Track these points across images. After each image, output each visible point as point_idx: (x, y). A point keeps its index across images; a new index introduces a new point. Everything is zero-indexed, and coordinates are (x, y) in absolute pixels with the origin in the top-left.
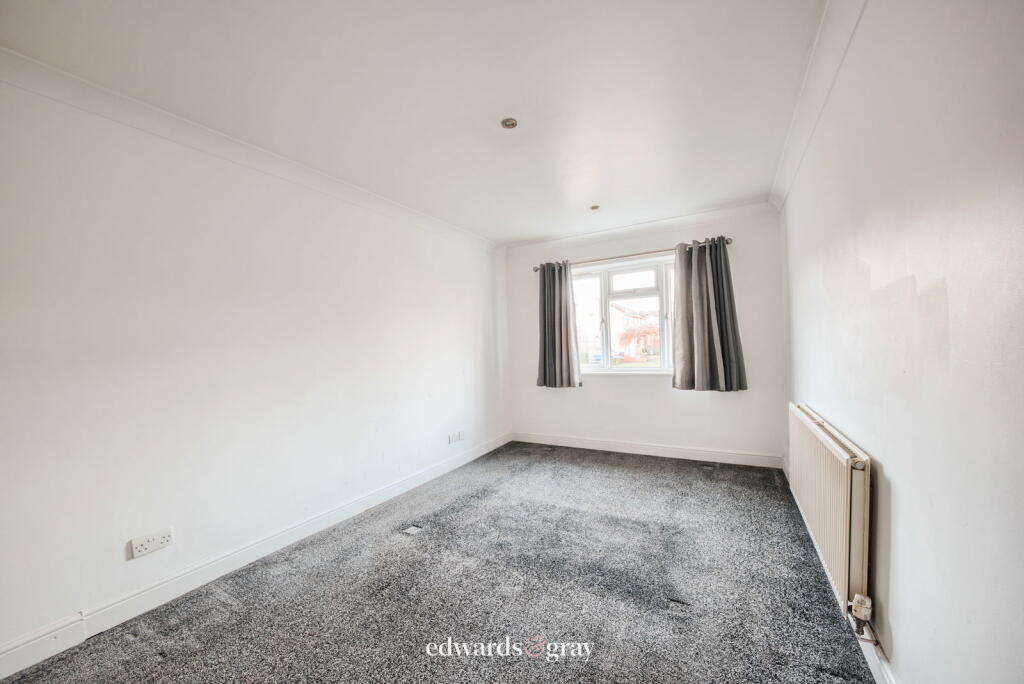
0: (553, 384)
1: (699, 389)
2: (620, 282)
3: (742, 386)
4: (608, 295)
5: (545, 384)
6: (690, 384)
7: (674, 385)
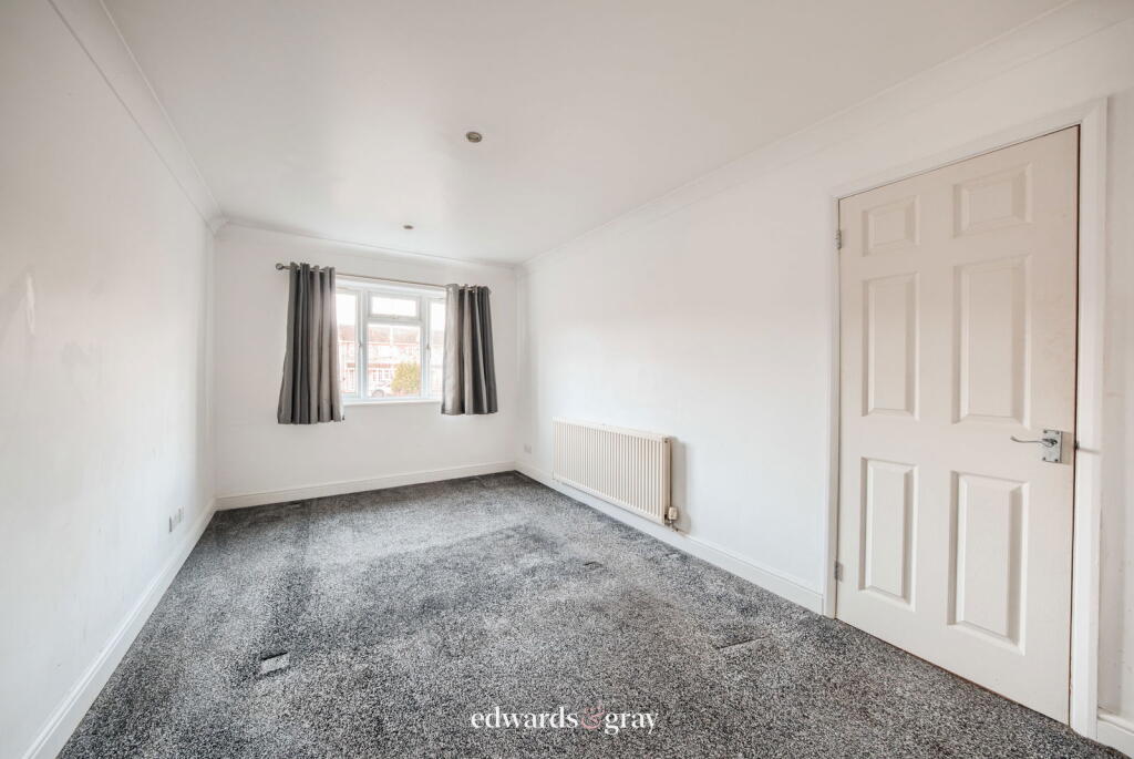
0: (306, 420)
1: (469, 414)
2: (380, 306)
3: (492, 409)
4: (366, 316)
5: (293, 420)
6: (461, 409)
7: (443, 411)
